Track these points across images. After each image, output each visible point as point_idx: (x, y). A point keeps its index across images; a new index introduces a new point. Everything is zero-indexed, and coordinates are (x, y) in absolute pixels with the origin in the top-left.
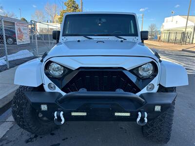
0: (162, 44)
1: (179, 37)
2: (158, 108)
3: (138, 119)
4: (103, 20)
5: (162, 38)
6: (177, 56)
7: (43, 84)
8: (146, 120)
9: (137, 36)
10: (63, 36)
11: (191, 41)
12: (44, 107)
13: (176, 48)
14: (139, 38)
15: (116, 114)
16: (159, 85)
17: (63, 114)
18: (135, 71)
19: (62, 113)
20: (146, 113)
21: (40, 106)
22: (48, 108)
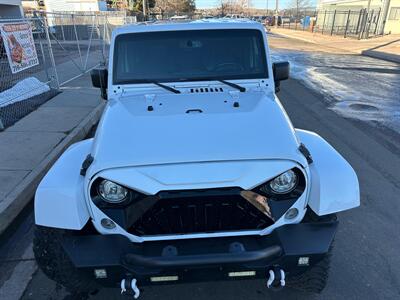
0: (320, 38)
1: (354, 20)
2: (303, 261)
3: (270, 283)
4: (197, 44)
5: (320, 23)
6: (349, 72)
7: (91, 219)
8: (283, 283)
9: (267, 77)
10: (115, 83)
11: (379, 29)
12: (101, 273)
13: (346, 48)
14: (270, 81)
15: (231, 274)
16: (308, 207)
17: (137, 284)
18: (263, 189)
19: (134, 282)
20: (283, 273)
21: (93, 272)
22: (107, 273)
